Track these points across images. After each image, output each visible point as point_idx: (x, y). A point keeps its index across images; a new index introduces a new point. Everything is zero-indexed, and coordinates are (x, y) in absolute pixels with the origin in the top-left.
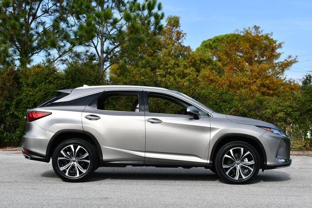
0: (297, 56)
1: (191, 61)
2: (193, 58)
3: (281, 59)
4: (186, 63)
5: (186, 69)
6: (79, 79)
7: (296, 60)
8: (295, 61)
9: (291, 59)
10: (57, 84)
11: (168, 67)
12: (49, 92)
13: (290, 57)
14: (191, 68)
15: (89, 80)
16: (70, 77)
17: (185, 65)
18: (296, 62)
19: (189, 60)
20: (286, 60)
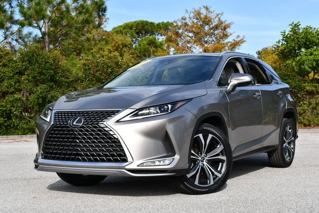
0: (244, 36)
1: (115, 46)
2: (117, 42)
3: (230, 39)
4: (110, 48)
5: (110, 53)
6: (36, 60)
7: (244, 40)
8: (242, 41)
9: (239, 39)
10: (12, 67)
11: (93, 51)
12: (5, 76)
13: (238, 37)
14: (115, 52)
15: (48, 62)
16: (26, 59)
17: (109, 49)
18: (244, 41)
19: (113, 44)
20: (234, 40)
